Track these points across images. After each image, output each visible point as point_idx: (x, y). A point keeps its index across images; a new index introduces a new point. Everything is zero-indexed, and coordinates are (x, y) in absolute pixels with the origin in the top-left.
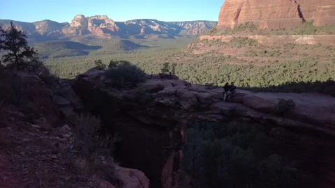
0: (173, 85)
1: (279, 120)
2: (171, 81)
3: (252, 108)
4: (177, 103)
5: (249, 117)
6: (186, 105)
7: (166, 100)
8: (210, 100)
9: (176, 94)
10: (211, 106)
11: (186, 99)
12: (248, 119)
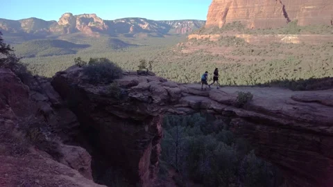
0: (148, 81)
1: (238, 111)
2: (147, 77)
3: (216, 101)
4: (150, 97)
5: (212, 109)
6: (157, 99)
7: (139, 95)
8: (181, 94)
9: (149, 89)
10: (180, 100)
11: (158, 94)
12: (212, 111)
